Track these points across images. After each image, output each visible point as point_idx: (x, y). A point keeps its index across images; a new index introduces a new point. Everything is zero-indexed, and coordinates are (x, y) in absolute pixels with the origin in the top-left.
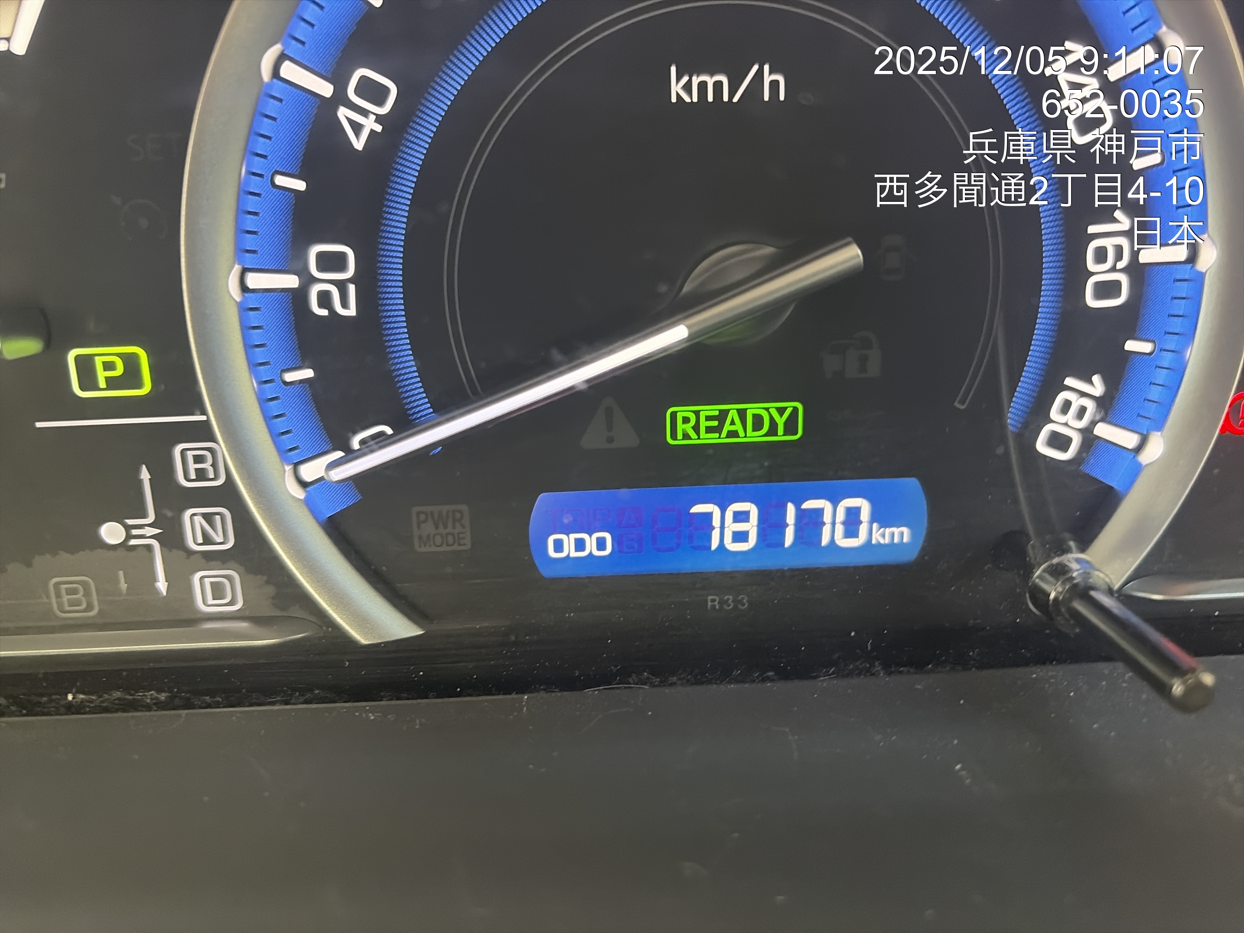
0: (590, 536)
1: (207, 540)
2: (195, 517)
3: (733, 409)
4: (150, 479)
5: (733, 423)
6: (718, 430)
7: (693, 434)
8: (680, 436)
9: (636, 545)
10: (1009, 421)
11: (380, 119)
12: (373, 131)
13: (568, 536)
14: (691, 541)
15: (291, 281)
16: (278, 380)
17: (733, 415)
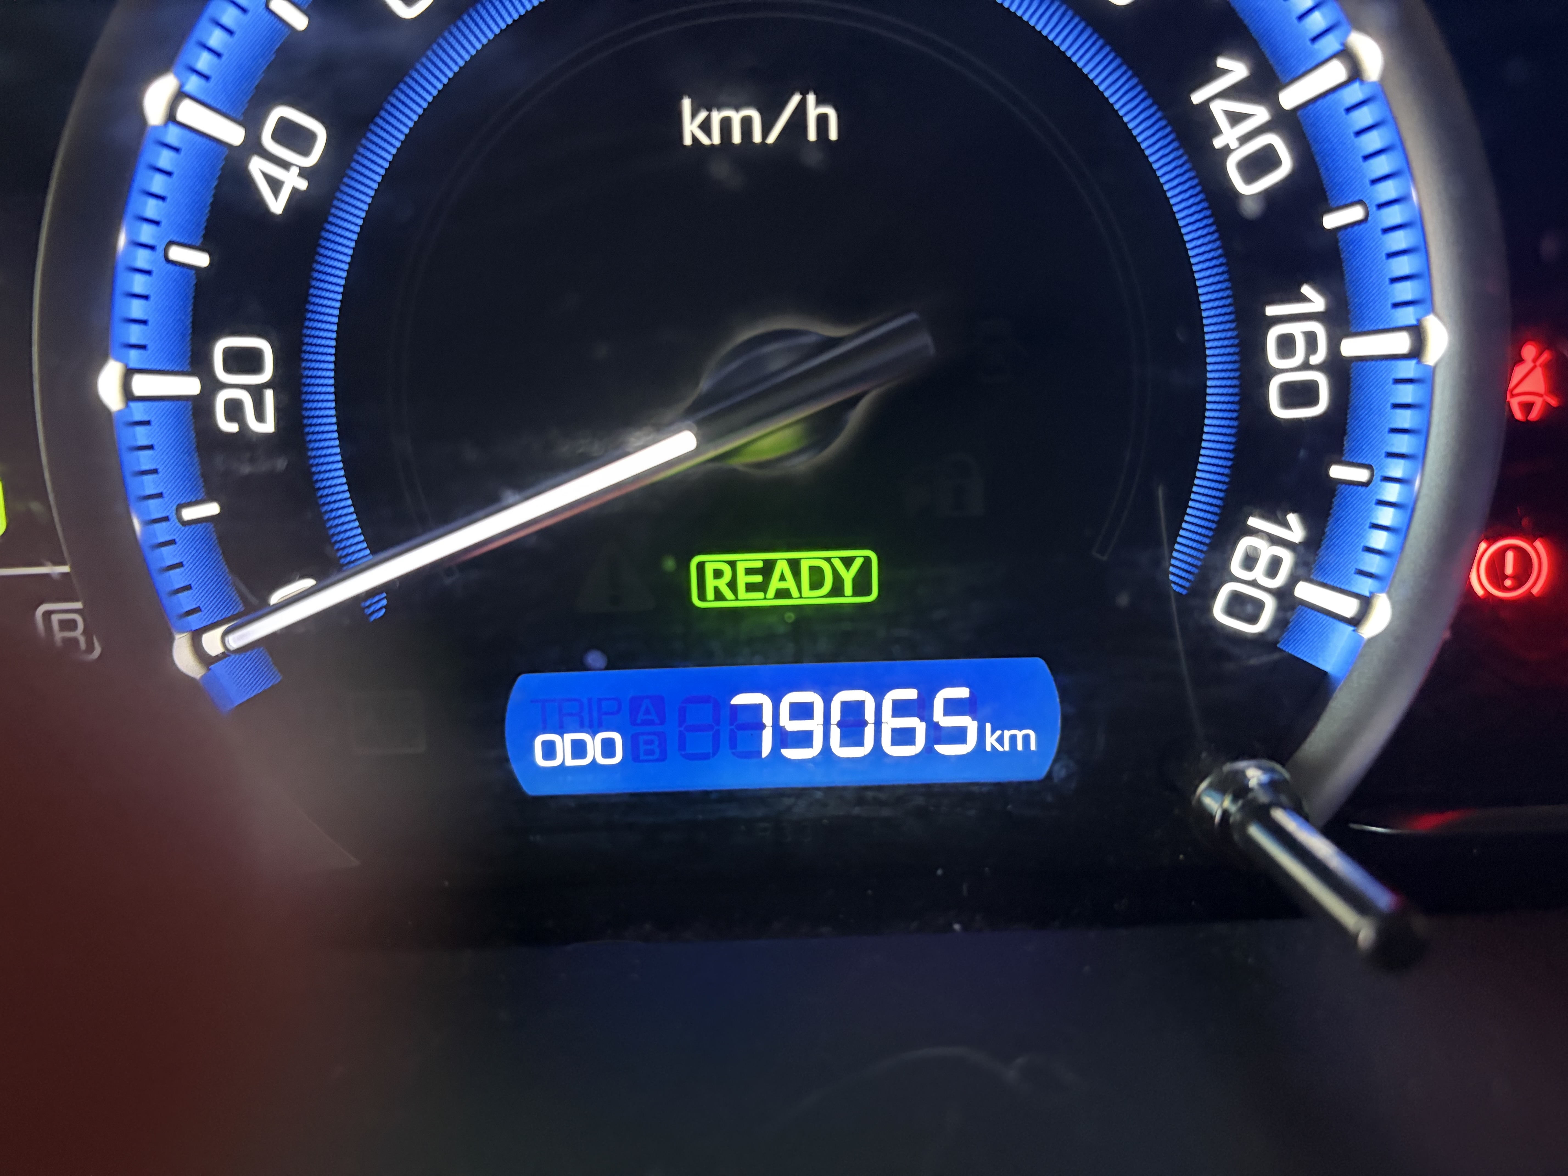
0: (593, 737)
3: (781, 559)
5: (782, 578)
6: (762, 587)
8: (710, 594)
9: (657, 751)
10: (1171, 577)
11: (304, 173)
12: (295, 191)
13: (562, 736)
14: (733, 745)
15: (190, 386)
16: (173, 517)
17: (782, 567)
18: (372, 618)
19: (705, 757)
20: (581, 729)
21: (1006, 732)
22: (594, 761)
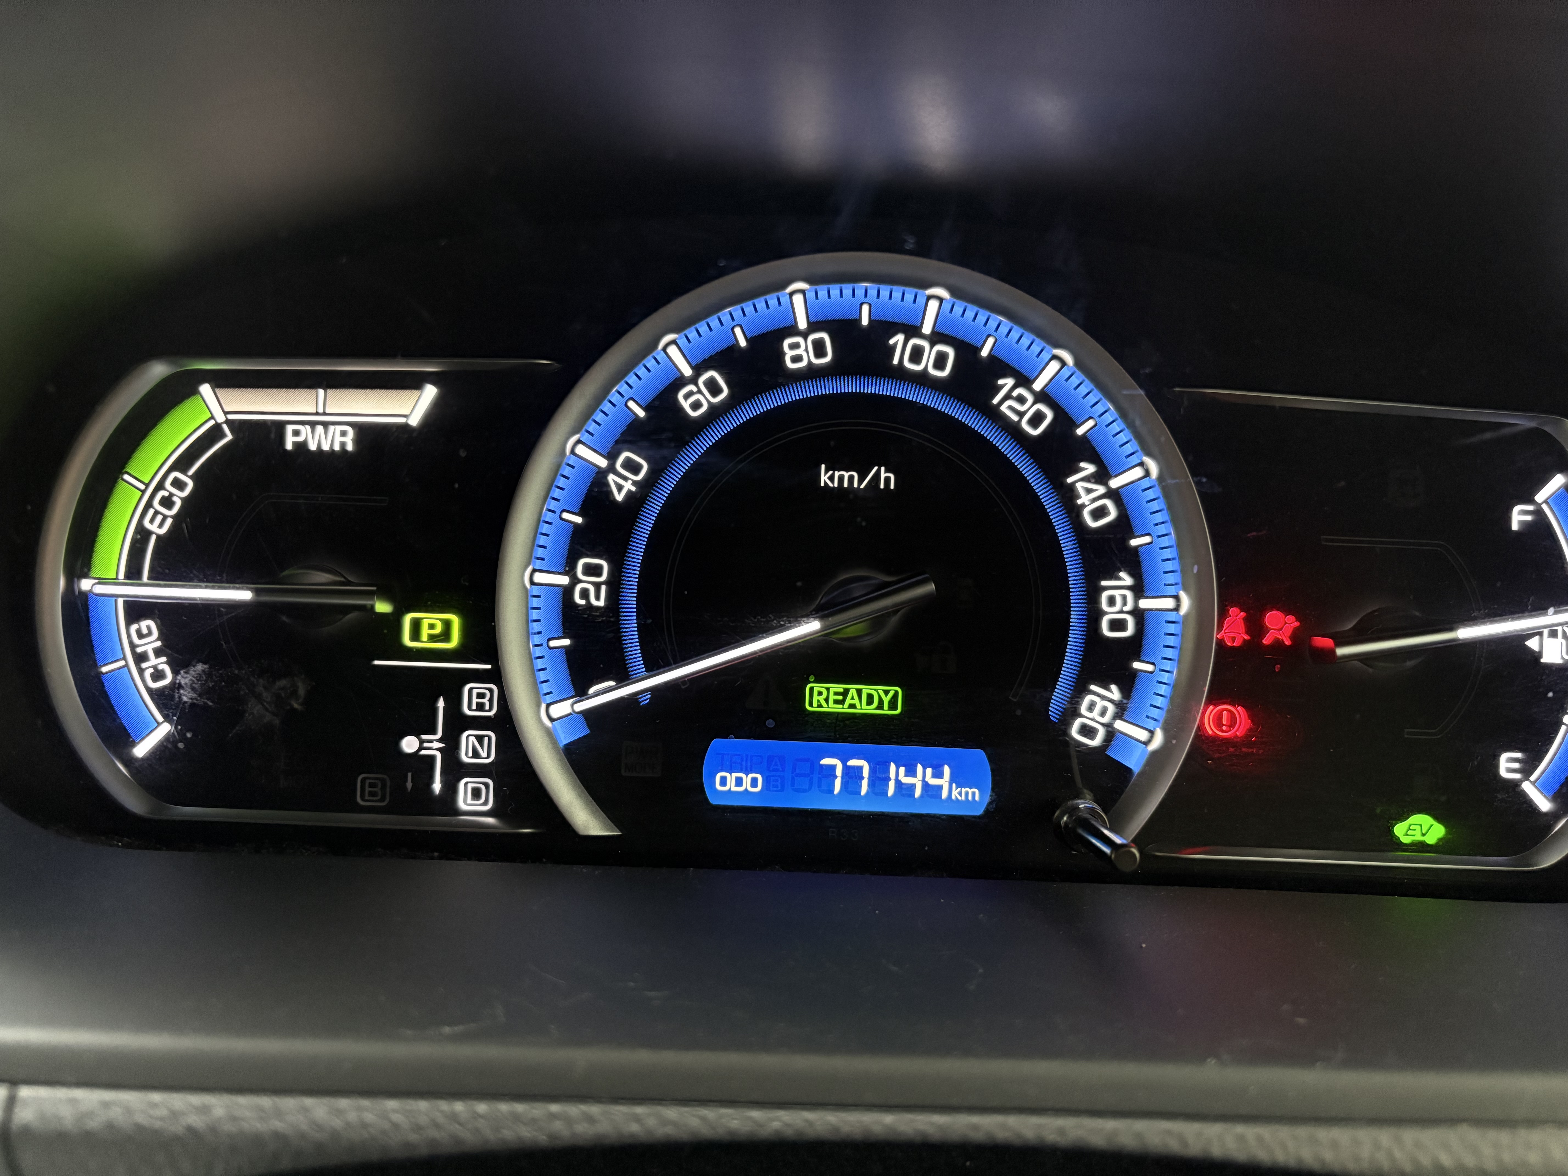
1: (476, 754)
2: (470, 737)
4: (444, 708)
7: (824, 704)
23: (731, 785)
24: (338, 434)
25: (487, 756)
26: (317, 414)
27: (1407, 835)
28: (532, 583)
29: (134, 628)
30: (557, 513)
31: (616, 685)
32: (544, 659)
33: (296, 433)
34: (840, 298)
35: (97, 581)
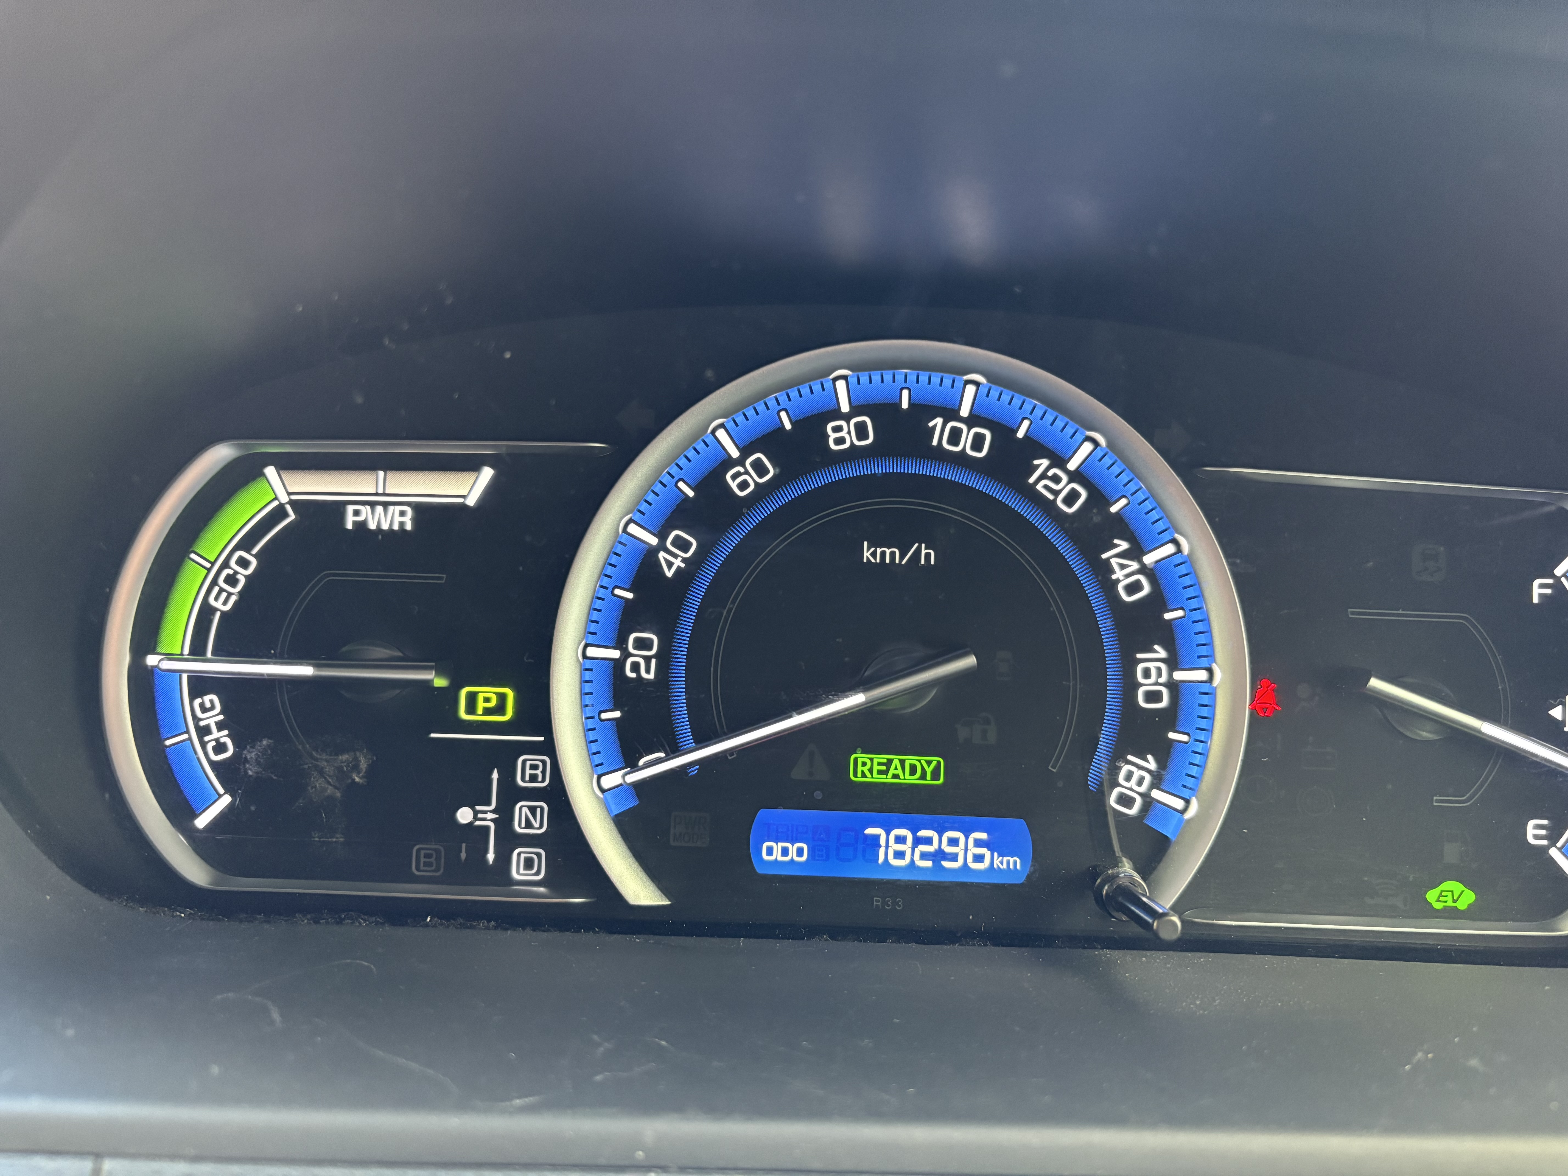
0: (793, 845)
1: (529, 825)
2: (523, 808)
3: (896, 759)
4: (498, 778)
5: (896, 769)
6: (886, 772)
7: (868, 774)
8: (859, 774)
9: (824, 855)
10: (1089, 782)
11: (684, 560)
12: (679, 567)
13: (777, 843)
14: (864, 856)
15: (615, 654)
16: (596, 717)
17: (896, 763)
18: (690, 775)
19: (849, 860)
20: (787, 841)
21: (1004, 858)
22: (792, 860)
23: (777, 855)
24: (397, 513)
25: (539, 828)
26: (377, 494)
27: (1438, 901)
28: (585, 657)
29: (198, 701)
30: (609, 589)
31: (666, 756)
32: (595, 731)
33: (356, 513)
34: (881, 383)
35: (164, 656)
